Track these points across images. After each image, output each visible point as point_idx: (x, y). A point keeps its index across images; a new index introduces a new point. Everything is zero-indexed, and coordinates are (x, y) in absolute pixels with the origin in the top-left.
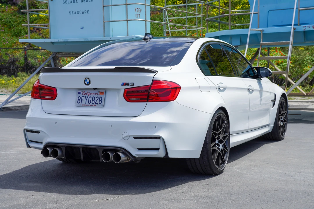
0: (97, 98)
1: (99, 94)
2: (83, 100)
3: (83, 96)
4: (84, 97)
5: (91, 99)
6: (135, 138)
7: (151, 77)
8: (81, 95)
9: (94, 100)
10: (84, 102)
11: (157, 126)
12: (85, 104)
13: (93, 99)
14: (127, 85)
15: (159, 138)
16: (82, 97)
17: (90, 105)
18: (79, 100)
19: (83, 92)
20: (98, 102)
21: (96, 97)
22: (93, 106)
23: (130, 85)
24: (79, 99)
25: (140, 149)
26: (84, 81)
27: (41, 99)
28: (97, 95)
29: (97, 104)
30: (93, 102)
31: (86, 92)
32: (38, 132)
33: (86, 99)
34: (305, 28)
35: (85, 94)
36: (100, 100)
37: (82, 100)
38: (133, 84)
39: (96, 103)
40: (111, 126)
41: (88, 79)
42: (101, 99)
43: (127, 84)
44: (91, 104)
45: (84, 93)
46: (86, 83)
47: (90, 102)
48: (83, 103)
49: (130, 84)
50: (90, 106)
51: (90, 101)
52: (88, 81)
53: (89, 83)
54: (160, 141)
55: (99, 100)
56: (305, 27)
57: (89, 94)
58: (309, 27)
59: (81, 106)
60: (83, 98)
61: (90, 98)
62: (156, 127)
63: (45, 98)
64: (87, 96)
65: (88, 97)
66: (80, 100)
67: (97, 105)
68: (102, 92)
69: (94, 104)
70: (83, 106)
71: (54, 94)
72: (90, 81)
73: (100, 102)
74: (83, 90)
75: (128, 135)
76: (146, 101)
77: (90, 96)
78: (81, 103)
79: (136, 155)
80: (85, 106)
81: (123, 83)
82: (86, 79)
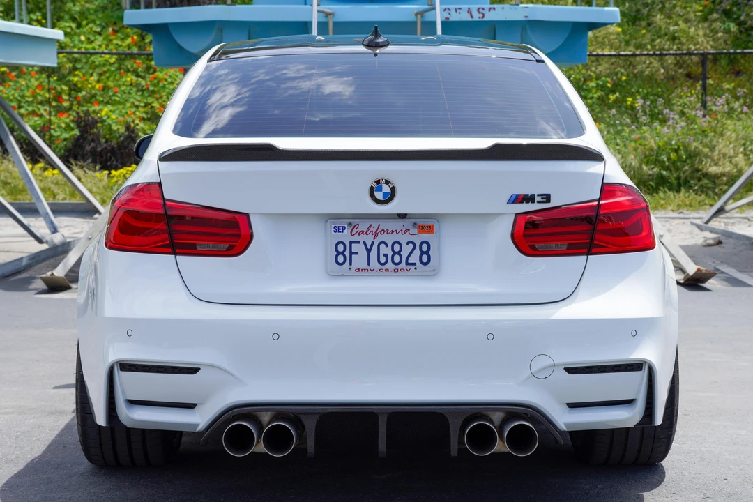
0: (411, 246)
1: (414, 231)
2: (357, 253)
3: (356, 238)
4: (358, 242)
5: (384, 249)
6: (571, 370)
7: (594, 175)
8: (346, 236)
9: (399, 253)
10: (360, 260)
11: (635, 329)
12: (365, 266)
13: (397, 248)
14: (527, 202)
15: (636, 366)
16: (351, 243)
17: (387, 270)
18: (338, 253)
19: (353, 227)
20: (415, 258)
21: (408, 243)
22: (400, 272)
23: (538, 202)
24: (341, 248)
26: (372, 191)
27: (175, 254)
28: (407, 238)
29: (415, 264)
30: (397, 259)
31: (363, 227)
32: (193, 371)
33: (369, 251)
34: (449, 14)
35: (363, 232)
36: (422, 253)
37: (351, 253)
38: (547, 198)
39: (407, 263)
40: (491, 337)
41: (387, 182)
42: (425, 248)
43: (528, 199)
44: (390, 265)
45: (355, 231)
46: (379, 195)
47: (383, 260)
48: (355, 265)
49: (538, 199)
50: (387, 273)
51: (386, 255)
52: (386, 189)
53: (390, 198)
54: (641, 376)
55: (417, 252)
57: (376, 233)
58: (458, 11)
59: (353, 272)
60: (355, 248)
61: (382, 246)
62: (634, 333)
63: (196, 249)
64: (369, 239)
65: (373, 243)
66: (343, 253)
67: (412, 268)
68: (426, 225)
69: (399, 267)
70: (360, 273)
71: (239, 236)
72: (393, 190)
73: (425, 258)
74: (351, 221)
75: (550, 362)
76: (586, 250)
77: (380, 238)
78: (351, 264)
79: (566, 425)
80: (366, 273)
81: (514, 197)
82: (378, 182)
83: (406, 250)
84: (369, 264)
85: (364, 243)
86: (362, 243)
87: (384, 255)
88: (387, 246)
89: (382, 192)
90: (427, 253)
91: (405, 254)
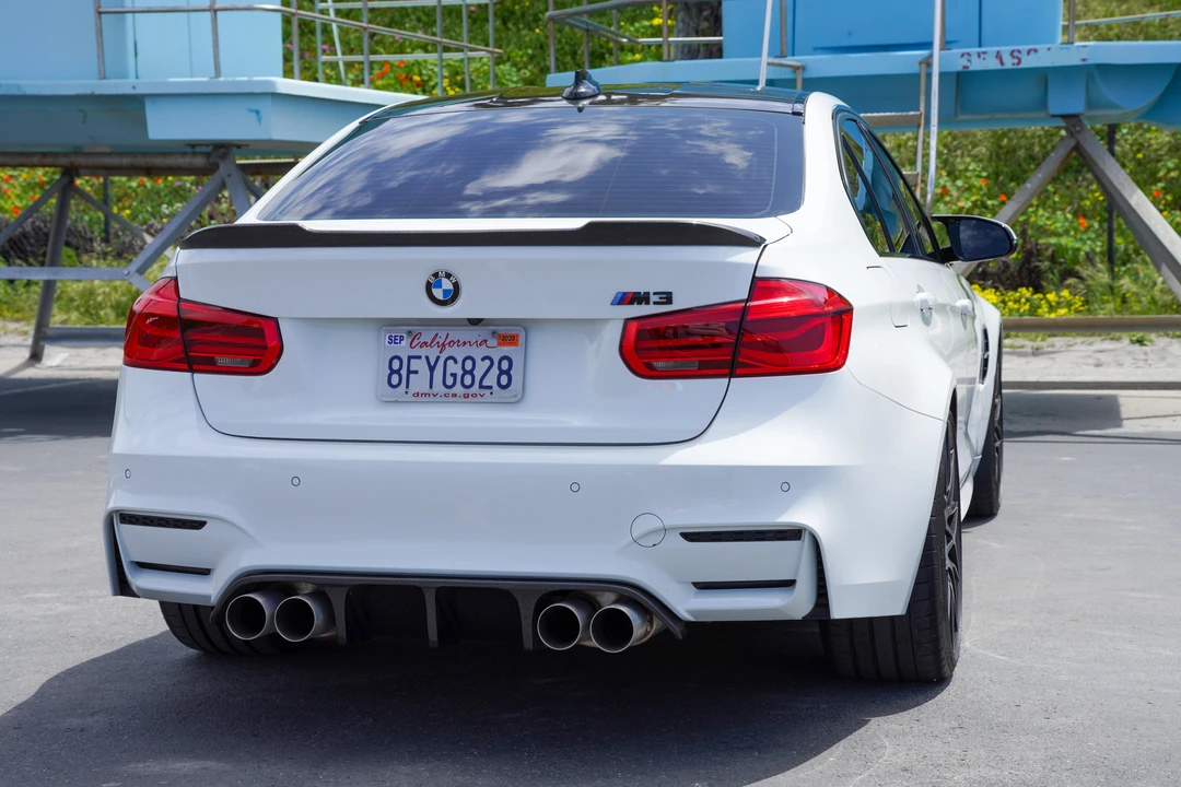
0: (487, 362)
1: (493, 342)
2: (416, 372)
3: (416, 352)
4: (420, 357)
5: (453, 368)
6: (692, 536)
8: (403, 349)
9: (471, 372)
10: (419, 382)
11: (789, 481)
12: (426, 389)
13: (469, 365)
14: (640, 303)
15: (793, 534)
16: (410, 358)
17: (454, 395)
18: (393, 371)
19: (413, 336)
20: (491, 380)
21: (483, 359)
22: (471, 399)
23: (655, 303)
24: (396, 365)
25: (703, 586)
26: (429, 287)
27: (192, 370)
28: (484, 351)
29: (490, 387)
30: (468, 382)
31: (427, 337)
32: (198, 525)
33: (432, 369)
34: (969, 61)
35: (426, 343)
36: (502, 372)
37: (409, 372)
38: (667, 298)
39: (481, 386)
40: (575, 487)
41: (448, 276)
42: (505, 365)
43: (640, 298)
44: (458, 389)
45: (416, 342)
46: (438, 293)
47: (450, 381)
48: (413, 388)
49: (654, 298)
50: (454, 399)
51: (454, 375)
52: (447, 284)
53: (453, 296)
54: (802, 548)
55: (495, 371)
56: (966, 56)
57: (443, 345)
58: (982, 56)
59: (409, 397)
60: (415, 365)
61: (450, 362)
62: (785, 487)
63: (215, 364)
64: (433, 353)
65: (438, 358)
66: (398, 372)
67: (487, 392)
68: (509, 333)
69: (471, 391)
70: (419, 399)
71: (266, 348)
72: (456, 286)
73: (504, 380)
74: (409, 329)
75: (659, 524)
76: (728, 371)
77: (448, 352)
78: (407, 387)
79: (691, 612)
80: (427, 399)
81: (620, 295)
82: (436, 275)
83: (481, 367)
84: (431, 387)
85: (427, 358)
86: (423, 358)
87: (452, 375)
88: (456, 362)
89: (444, 289)
90: (508, 373)
91: (478, 373)
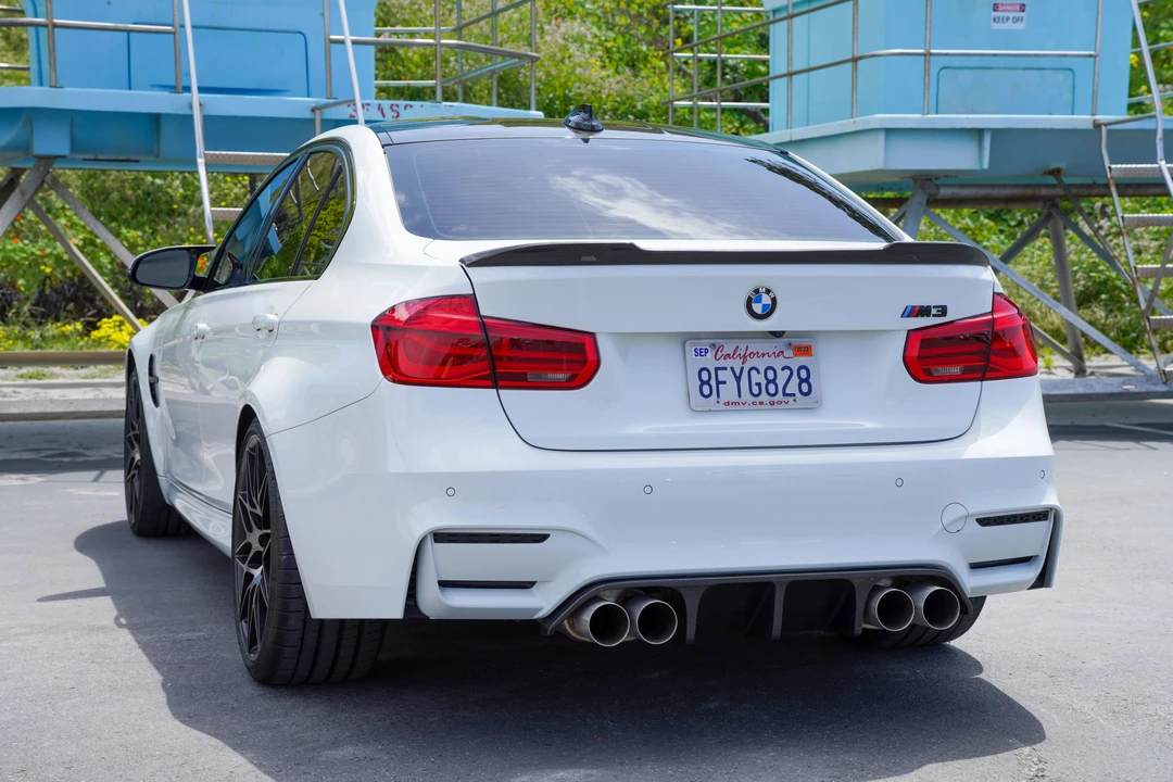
0: (787, 372)
1: (789, 353)
2: (724, 383)
3: (721, 363)
4: (725, 369)
5: (756, 377)
6: (984, 522)
8: (709, 361)
9: (773, 381)
10: (729, 391)
12: (736, 399)
13: (771, 375)
14: (922, 316)
15: (1043, 515)
16: (717, 369)
17: (761, 403)
18: (703, 383)
19: (716, 349)
20: (793, 387)
21: (783, 369)
22: (776, 406)
23: (934, 316)
24: (705, 376)
25: (976, 566)
26: (749, 302)
27: (496, 386)
28: (782, 361)
29: (793, 395)
30: (772, 388)
31: (729, 349)
32: (540, 538)
33: (738, 379)
35: (729, 355)
36: (802, 381)
37: (718, 383)
38: (943, 311)
39: (785, 394)
40: (900, 482)
41: (769, 291)
42: (803, 374)
43: (923, 311)
44: (764, 397)
45: (719, 354)
46: (757, 308)
47: (756, 390)
48: (723, 398)
49: (934, 311)
50: (761, 407)
51: (759, 384)
52: (766, 300)
53: (769, 312)
54: (1046, 526)
55: (795, 380)
57: (745, 356)
58: (366, 107)
59: (721, 406)
60: (722, 375)
61: (754, 373)
63: (526, 380)
64: (737, 363)
65: (742, 368)
66: (708, 383)
67: (791, 399)
68: (803, 345)
69: (776, 399)
70: (730, 407)
71: (584, 362)
72: (774, 300)
73: (805, 387)
74: (715, 341)
75: (963, 512)
76: (980, 375)
77: (750, 363)
78: (718, 396)
79: (972, 589)
80: (737, 407)
81: (909, 309)
82: (757, 291)
83: (782, 377)
84: (740, 396)
85: (732, 368)
86: (729, 369)
87: (757, 384)
88: (759, 372)
89: (760, 304)
90: (807, 380)
91: (781, 382)
